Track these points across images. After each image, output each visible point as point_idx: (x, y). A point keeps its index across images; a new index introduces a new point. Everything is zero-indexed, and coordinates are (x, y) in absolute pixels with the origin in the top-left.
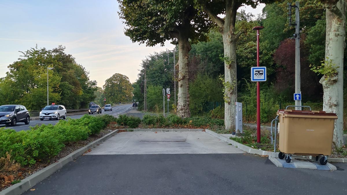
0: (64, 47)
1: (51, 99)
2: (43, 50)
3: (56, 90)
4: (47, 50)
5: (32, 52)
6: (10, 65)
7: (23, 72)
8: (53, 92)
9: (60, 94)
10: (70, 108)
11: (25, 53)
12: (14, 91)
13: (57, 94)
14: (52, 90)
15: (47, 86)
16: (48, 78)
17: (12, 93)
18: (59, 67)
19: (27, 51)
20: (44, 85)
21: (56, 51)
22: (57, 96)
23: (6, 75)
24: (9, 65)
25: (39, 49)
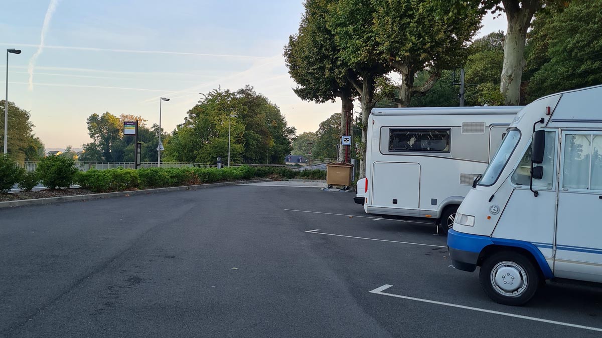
0: (251, 88)
1: (233, 151)
2: (226, 92)
3: (239, 140)
4: (231, 92)
5: (214, 94)
6: (190, 110)
7: (203, 119)
8: (235, 143)
9: (243, 145)
10: (256, 162)
11: (207, 96)
12: (192, 141)
13: (239, 146)
14: (234, 141)
15: (228, 135)
16: (230, 126)
17: (191, 144)
18: (245, 112)
19: (208, 93)
20: (225, 135)
21: (242, 92)
22: (240, 148)
23: (184, 122)
24: (188, 111)
25: (222, 90)
